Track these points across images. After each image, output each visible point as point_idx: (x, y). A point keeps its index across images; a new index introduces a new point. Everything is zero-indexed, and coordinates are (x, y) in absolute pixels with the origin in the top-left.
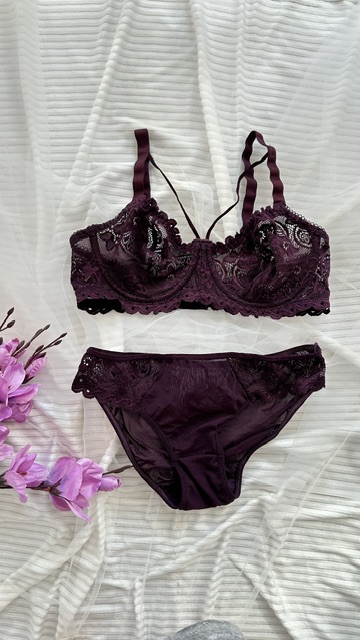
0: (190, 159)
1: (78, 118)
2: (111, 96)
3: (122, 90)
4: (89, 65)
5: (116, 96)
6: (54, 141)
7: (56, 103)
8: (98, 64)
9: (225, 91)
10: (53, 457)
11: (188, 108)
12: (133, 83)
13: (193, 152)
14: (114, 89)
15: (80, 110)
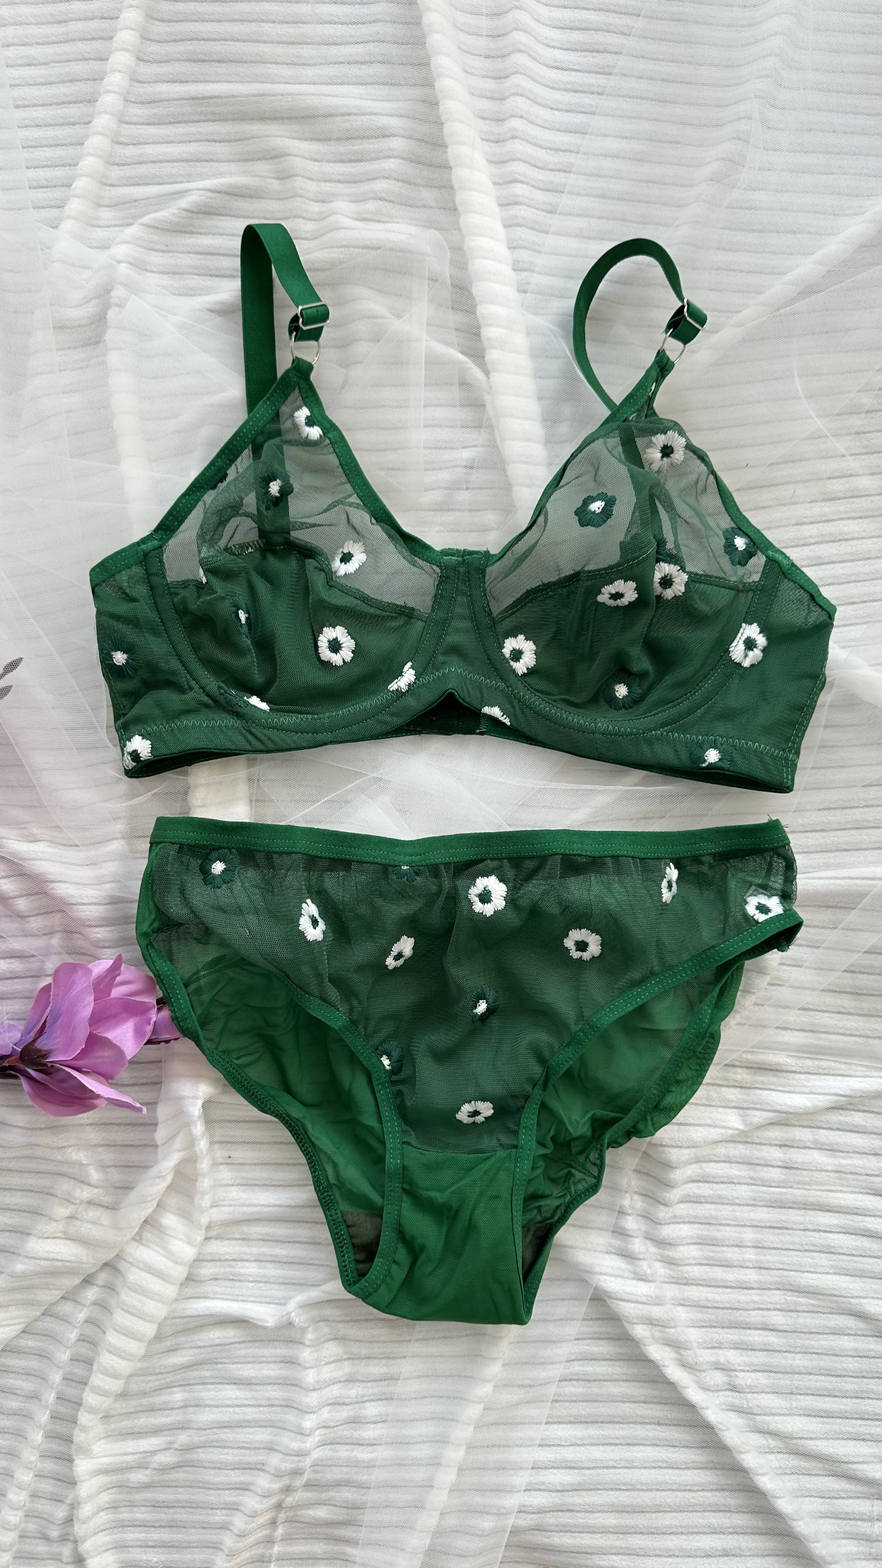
0: (390, 165)
7: (19, 31)
11: (378, 28)
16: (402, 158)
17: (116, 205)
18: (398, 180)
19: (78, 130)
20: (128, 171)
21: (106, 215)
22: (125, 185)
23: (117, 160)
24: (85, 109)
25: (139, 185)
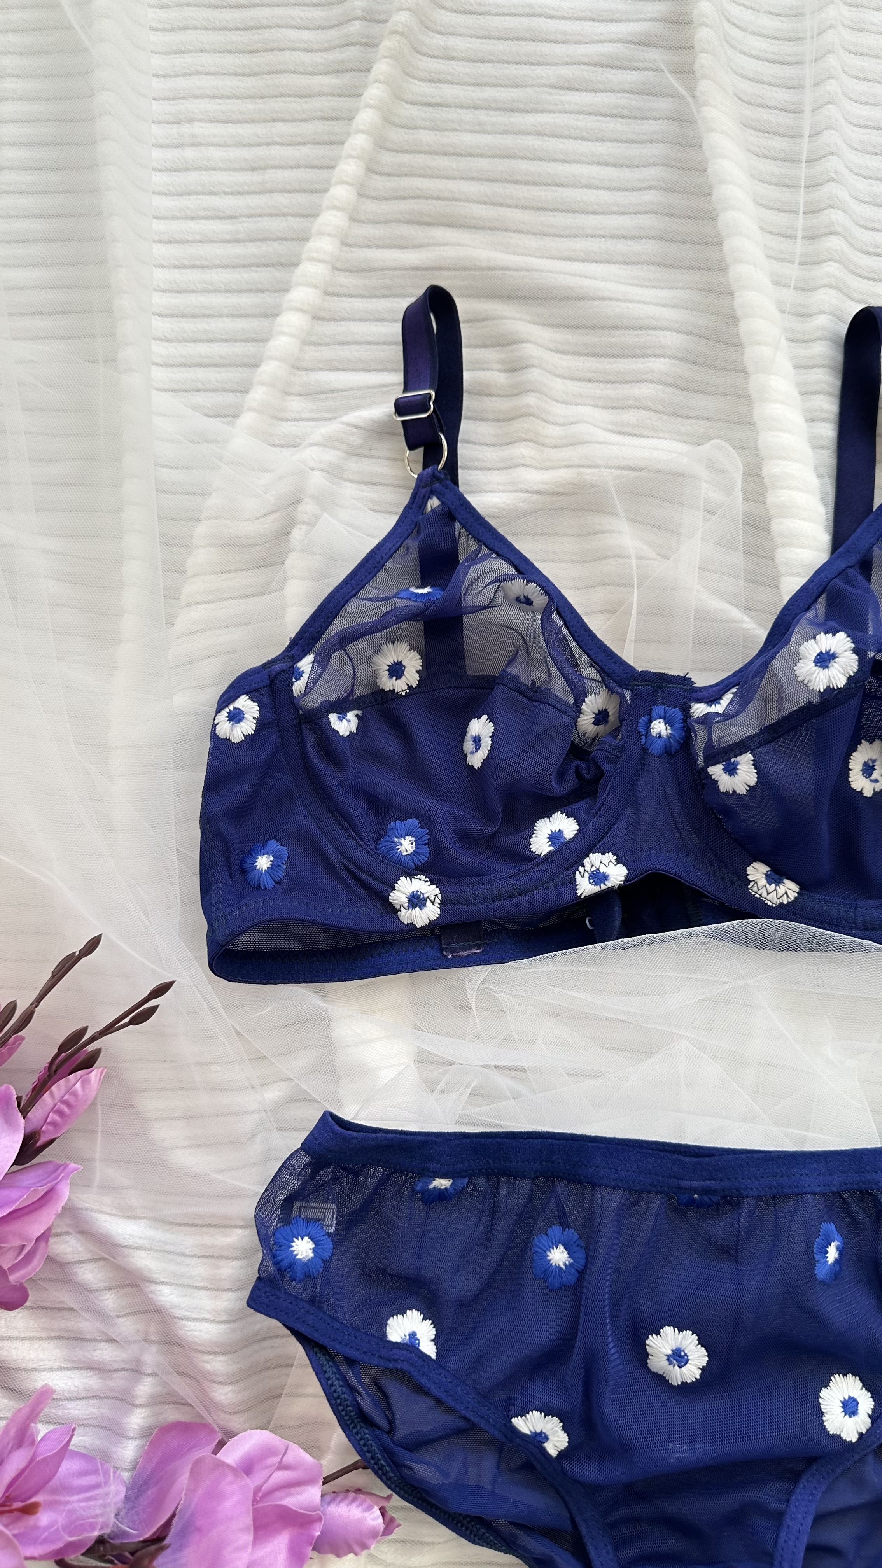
0: (659, 365)
1: (277, 225)
2: (387, 159)
3: (427, 137)
4: (319, 58)
5: (407, 158)
6: (194, 300)
7: (204, 177)
8: (352, 53)
9: (778, 144)
10: (137, 1420)
11: (649, 197)
12: (467, 116)
13: (671, 340)
14: (397, 136)
15: (282, 200)
16: (676, 358)
17: (309, 394)
18: (670, 385)
19: (268, 299)
20: (327, 353)
21: (296, 405)
22: (321, 369)
23: (314, 338)
24: (277, 274)
25: (338, 370)
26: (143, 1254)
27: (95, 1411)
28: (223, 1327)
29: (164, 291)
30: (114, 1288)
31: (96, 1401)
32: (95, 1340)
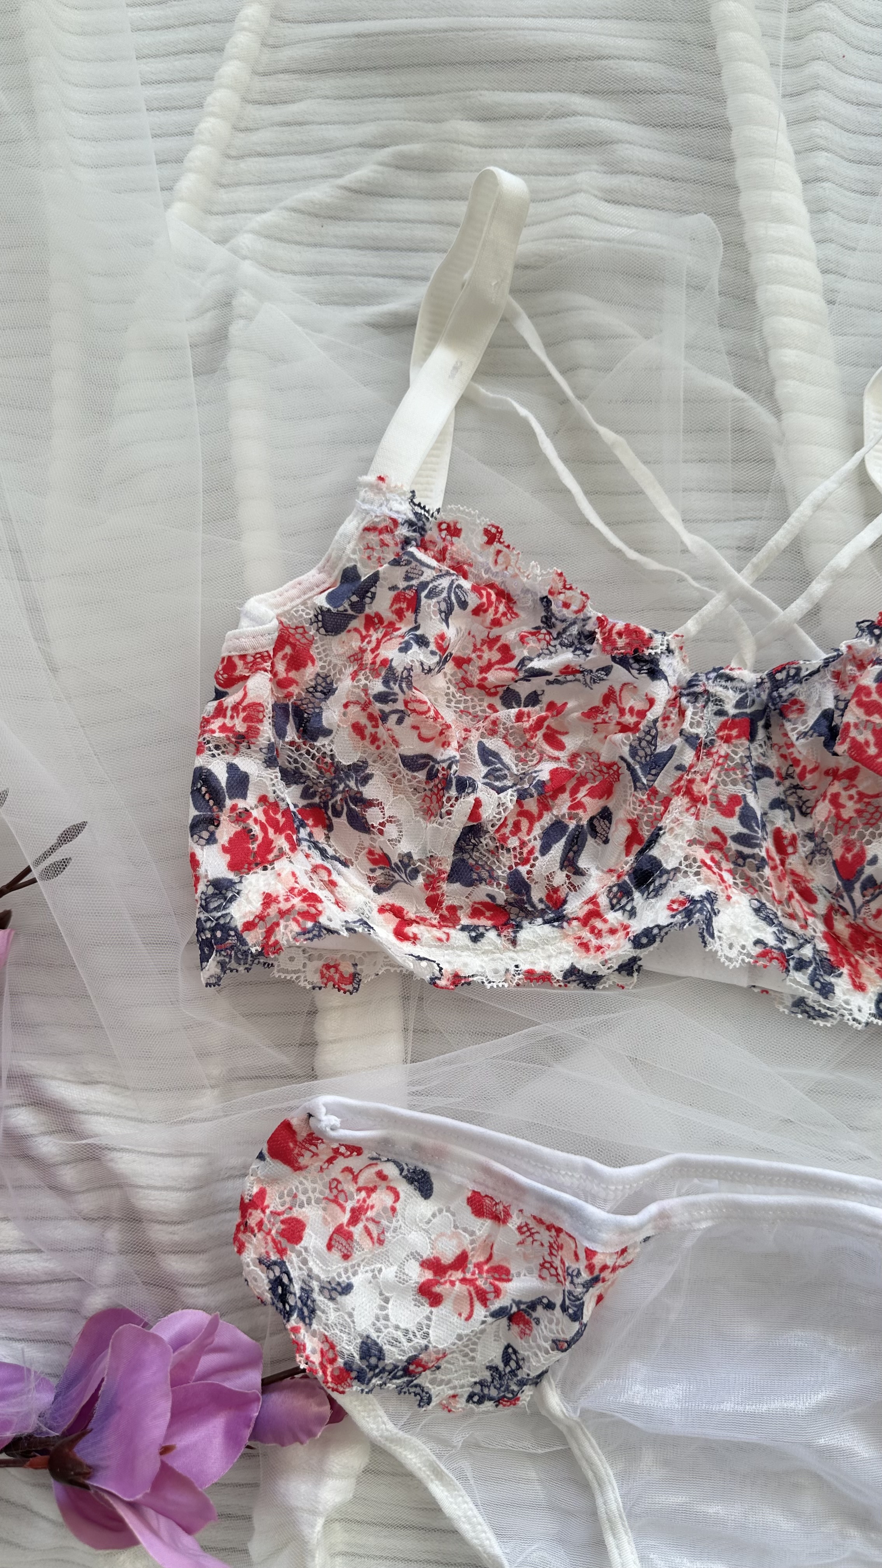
26: (101, 1119)
27: (59, 1295)
28: (189, 1194)
29: (90, 86)
30: (76, 1161)
31: (58, 1285)
32: (56, 1218)
